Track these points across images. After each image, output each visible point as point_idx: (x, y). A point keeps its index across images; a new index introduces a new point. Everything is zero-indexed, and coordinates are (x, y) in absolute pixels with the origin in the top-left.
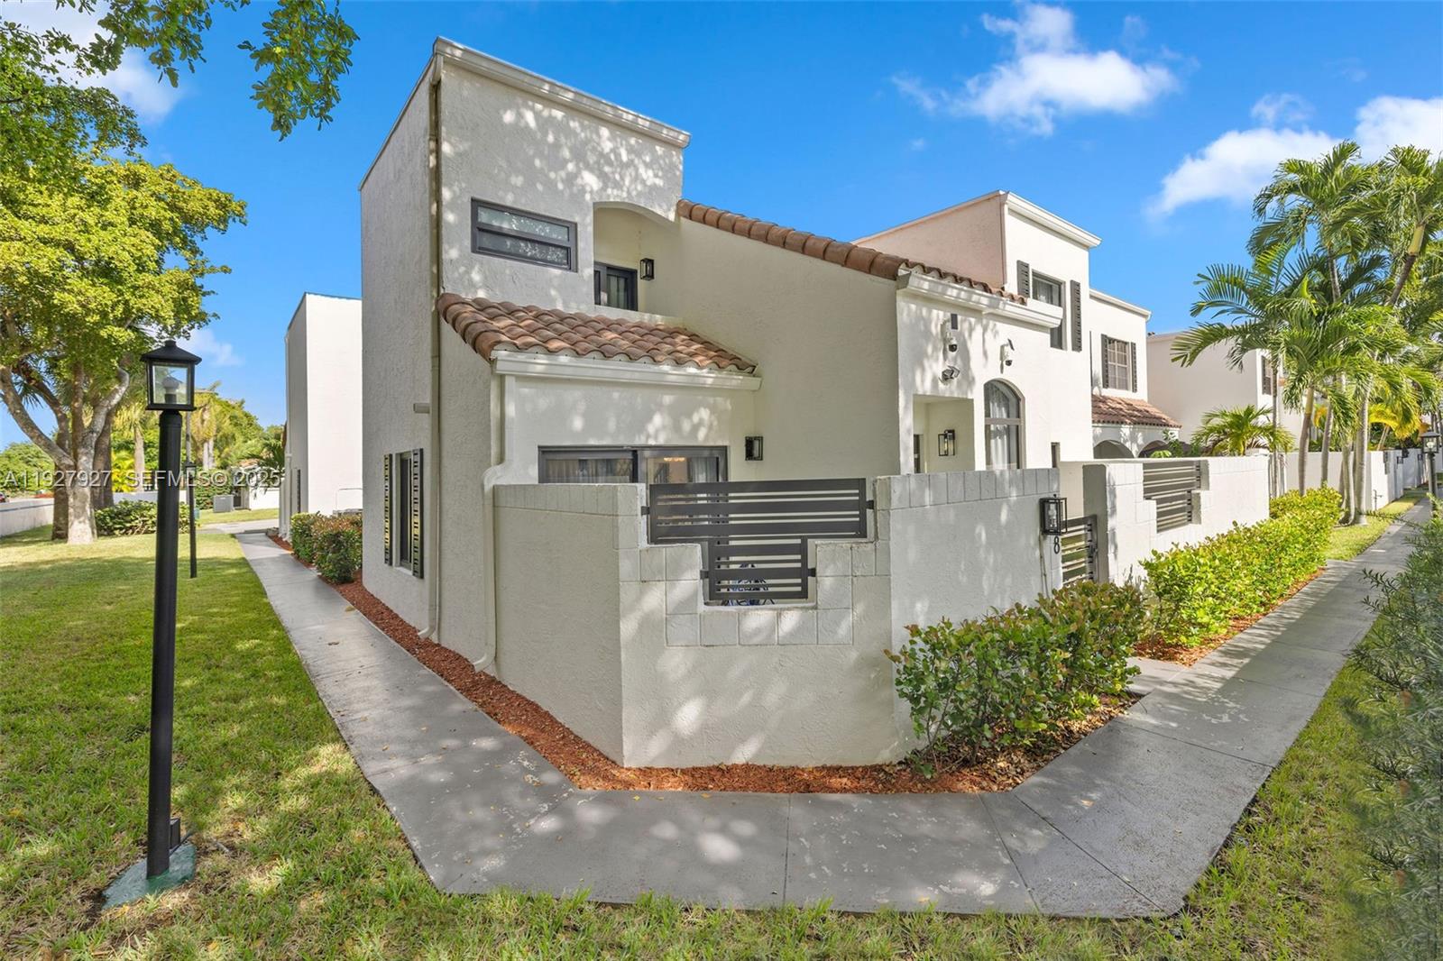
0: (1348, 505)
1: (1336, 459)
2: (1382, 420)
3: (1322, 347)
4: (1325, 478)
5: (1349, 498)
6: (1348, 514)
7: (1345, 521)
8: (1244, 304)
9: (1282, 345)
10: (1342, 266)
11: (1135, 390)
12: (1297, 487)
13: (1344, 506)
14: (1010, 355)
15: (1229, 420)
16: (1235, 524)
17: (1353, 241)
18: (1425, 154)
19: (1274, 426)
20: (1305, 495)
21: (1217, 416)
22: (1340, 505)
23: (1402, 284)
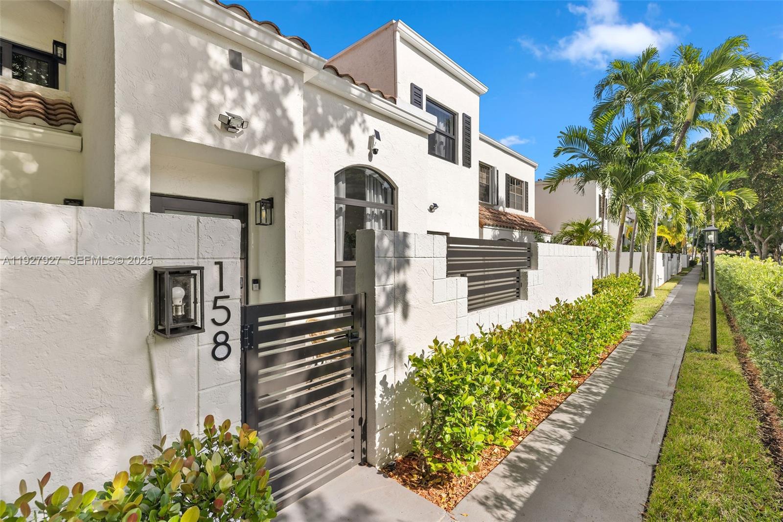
0: (644, 284)
1: (637, 256)
2: (662, 235)
3: (632, 178)
4: (631, 266)
5: (644, 279)
6: (644, 290)
7: (642, 294)
8: (586, 151)
9: (608, 175)
10: (645, 135)
11: (527, 211)
12: (615, 272)
13: (641, 285)
14: (377, 144)
15: (576, 228)
16: (557, 299)
17: (652, 117)
18: (699, 51)
19: (602, 232)
20: (619, 277)
21: (570, 225)
22: (639, 284)
23: (679, 144)
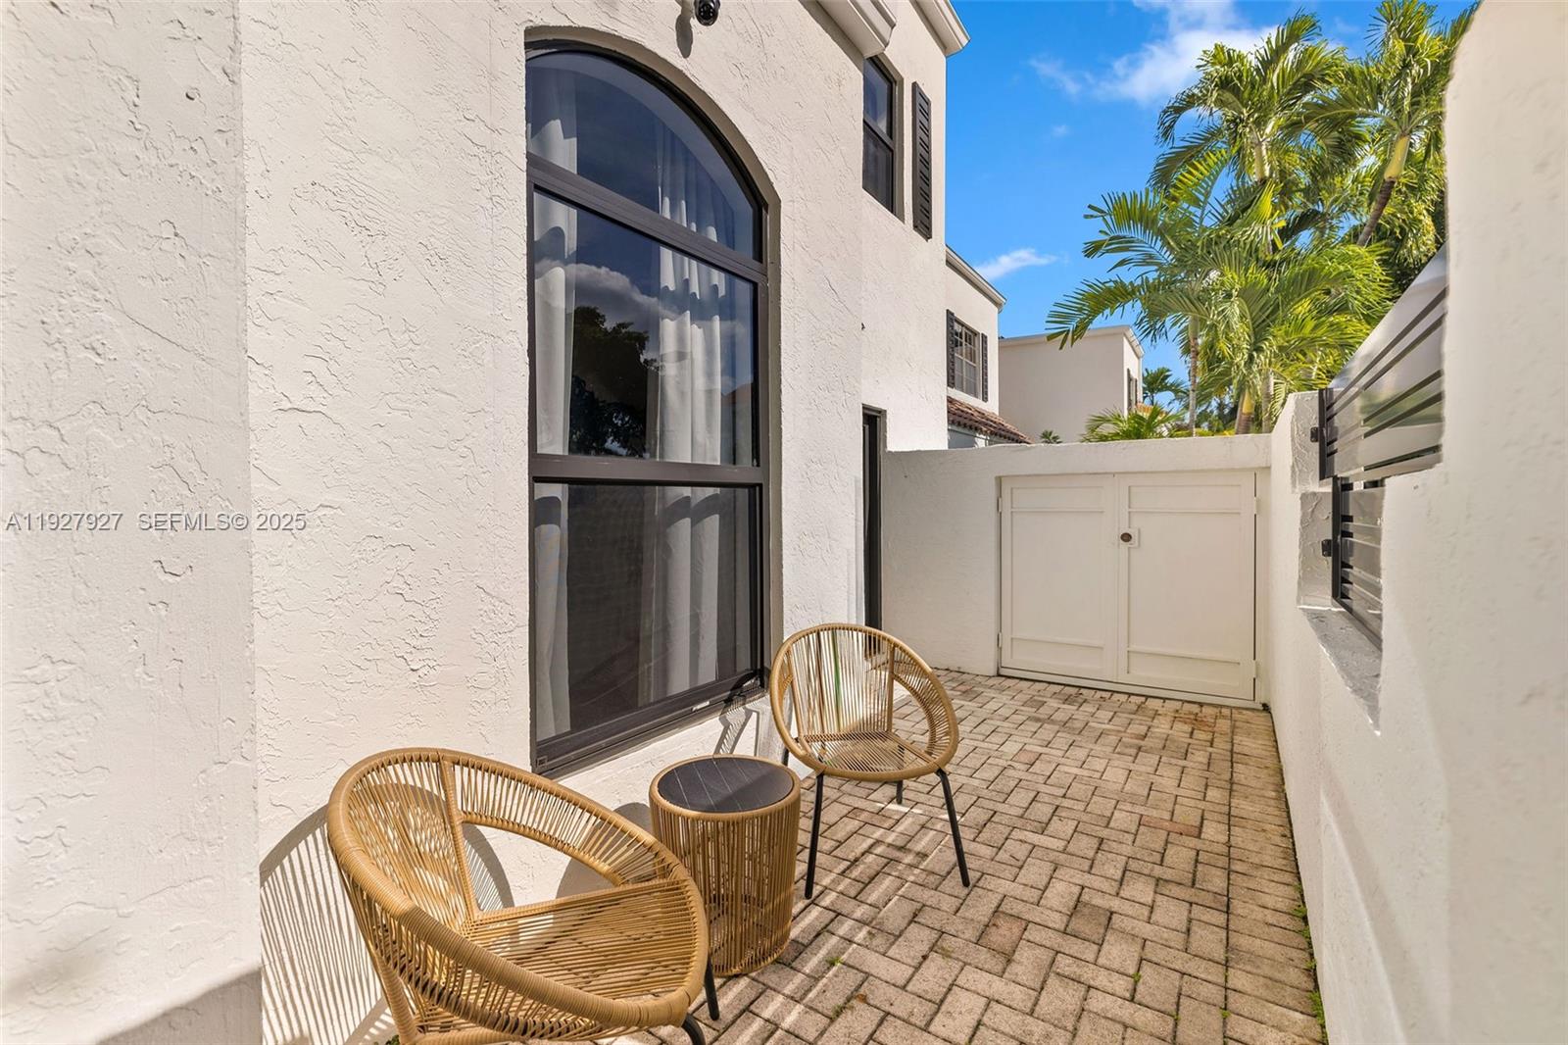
8: (1158, 247)
11: (985, 399)
